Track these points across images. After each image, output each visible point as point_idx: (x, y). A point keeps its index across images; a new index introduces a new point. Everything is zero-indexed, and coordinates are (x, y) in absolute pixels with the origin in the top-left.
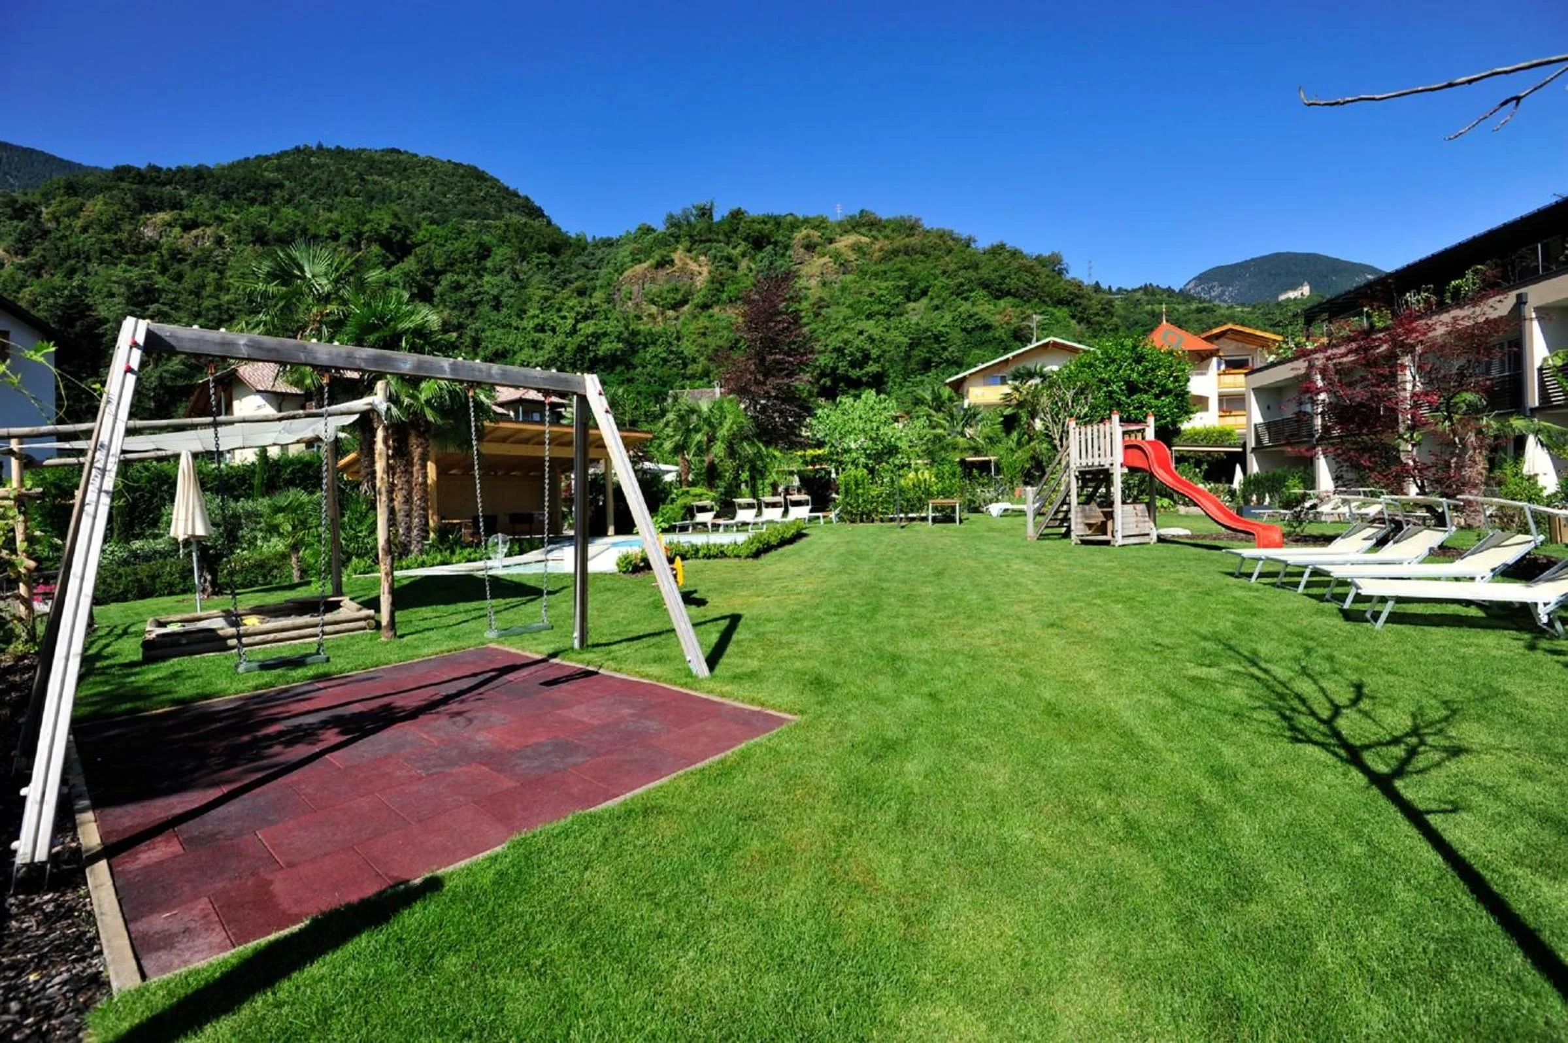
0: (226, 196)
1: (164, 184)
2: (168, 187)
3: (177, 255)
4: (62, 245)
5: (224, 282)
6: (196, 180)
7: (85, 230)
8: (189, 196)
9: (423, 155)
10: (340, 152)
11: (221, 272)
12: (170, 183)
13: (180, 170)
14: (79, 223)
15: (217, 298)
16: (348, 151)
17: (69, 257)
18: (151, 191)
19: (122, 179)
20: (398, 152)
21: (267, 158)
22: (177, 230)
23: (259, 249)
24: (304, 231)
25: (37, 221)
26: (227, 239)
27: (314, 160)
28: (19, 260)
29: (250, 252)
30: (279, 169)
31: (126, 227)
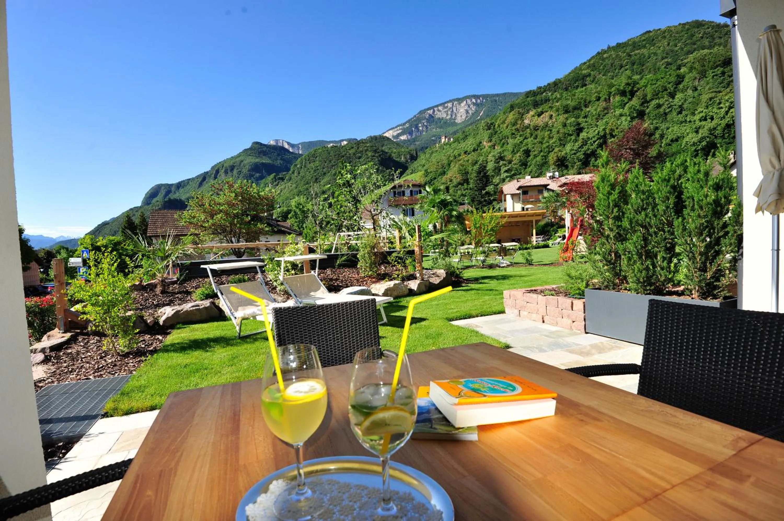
0: (566, 89)
1: (542, 93)
2: (544, 94)
3: (536, 128)
4: (500, 135)
5: (551, 135)
6: (555, 86)
7: (507, 127)
8: (552, 94)
9: (663, 27)
10: (619, 45)
11: (551, 131)
12: (545, 91)
13: (549, 84)
14: (505, 125)
15: (548, 142)
16: (623, 43)
17: (503, 139)
18: (538, 98)
19: (528, 97)
20: (650, 32)
21: (585, 63)
22: (537, 117)
23: (566, 115)
24: (585, 101)
25: (494, 129)
26: (554, 115)
27: (605, 56)
28: (490, 144)
29: (562, 118)
30: (589, 67)
31: (519, 122)
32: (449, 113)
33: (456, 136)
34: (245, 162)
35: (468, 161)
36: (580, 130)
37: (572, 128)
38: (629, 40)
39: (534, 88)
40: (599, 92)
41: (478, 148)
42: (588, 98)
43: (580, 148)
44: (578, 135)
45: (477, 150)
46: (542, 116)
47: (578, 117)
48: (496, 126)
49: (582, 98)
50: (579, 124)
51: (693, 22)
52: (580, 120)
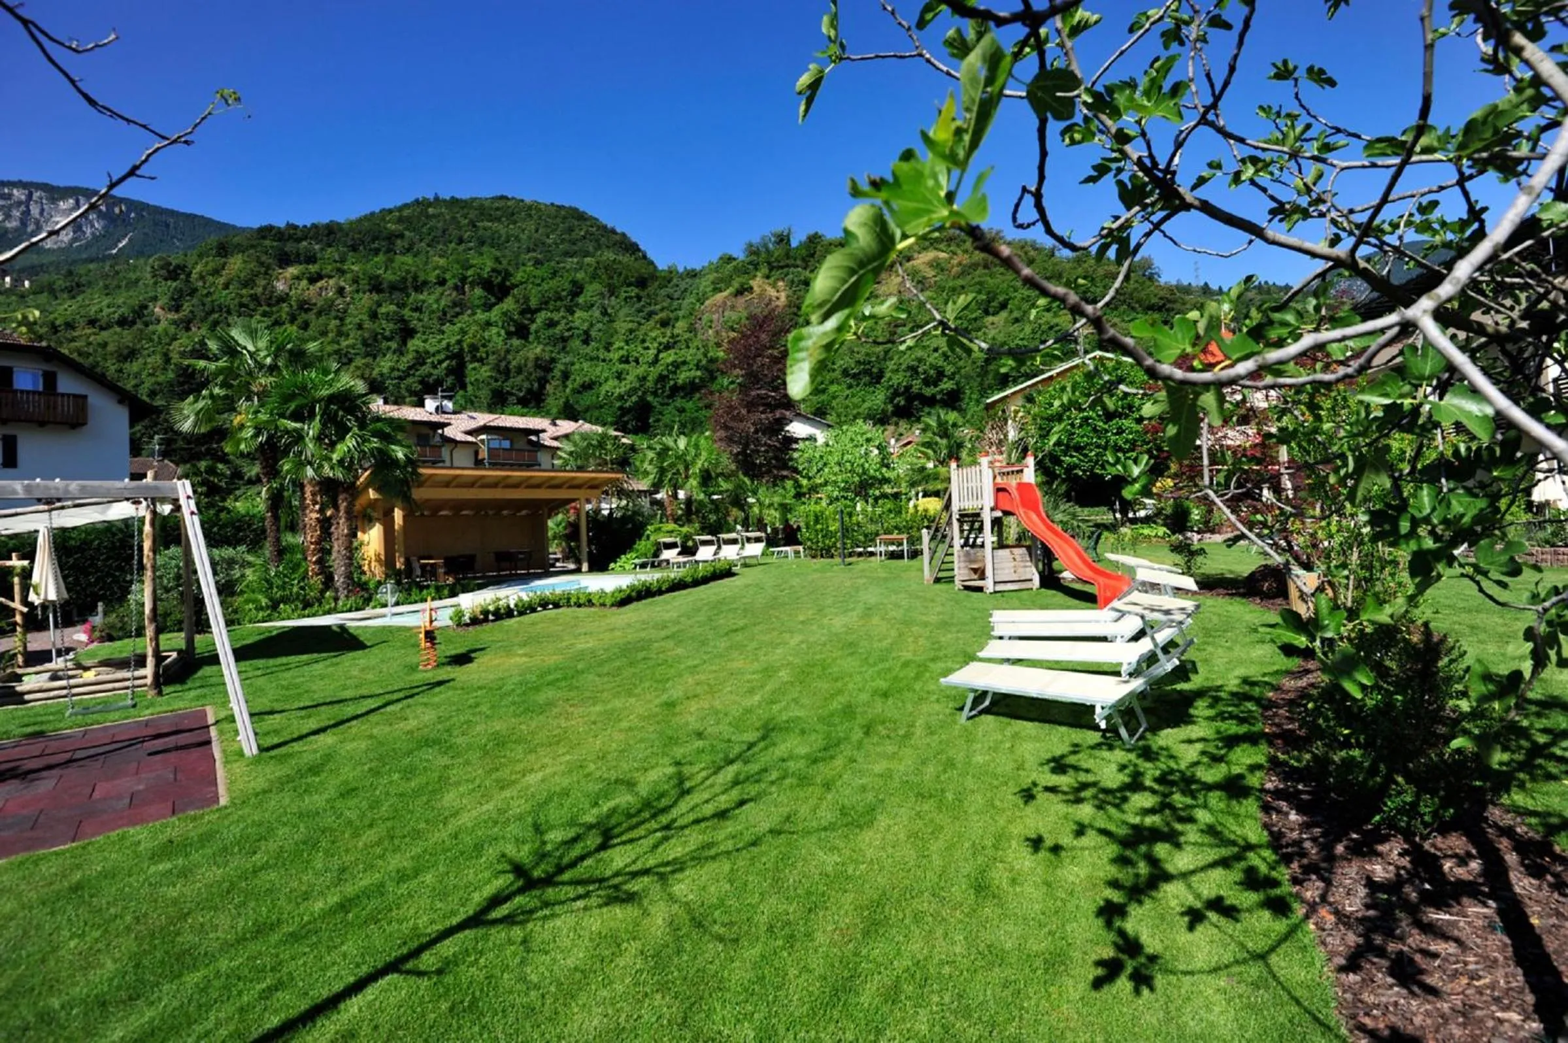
0: (354, 248)
1: (299, 240)
2: (305, 243)
3: (304, 306)
5: (345, 329)
6: (328, 235)
7: (227, 286)
8: (322, 249)
9: (528, 199)
10: (454, 201)
11: (342, 319)
12: (305, 238)
13: (314, 226)
14: (221, 281)
15: (338, 343)
16: (461, 201)
17: (212, 311)
18: (290, 247)
19: (264, 238)
20: (506, 198)
21: (390, 211)
22: (304, 283)
23: (375, 297)
24: (415, 278)
25: (187, 281)
26: (348, 289)
27: (431, 210)
28: (173, 316)
29: (367, 300)
30: (400, 220)
31: (260, 282)
35: (104, 345)
36: (407, 333)
37: (391, 326)
38: (474, 200)
39: (281, 224)
40: (445, 270)
41: (138, 316)
42: (422, 277)
43: (410, 368)
44: (404, 343)
45: (133, 323)
46: (318, 285)
47: (401, 306)
48: (194, 276)
49: (408, 272)
50: (402, 320)
51: (570, 208)
52: (407, 313)
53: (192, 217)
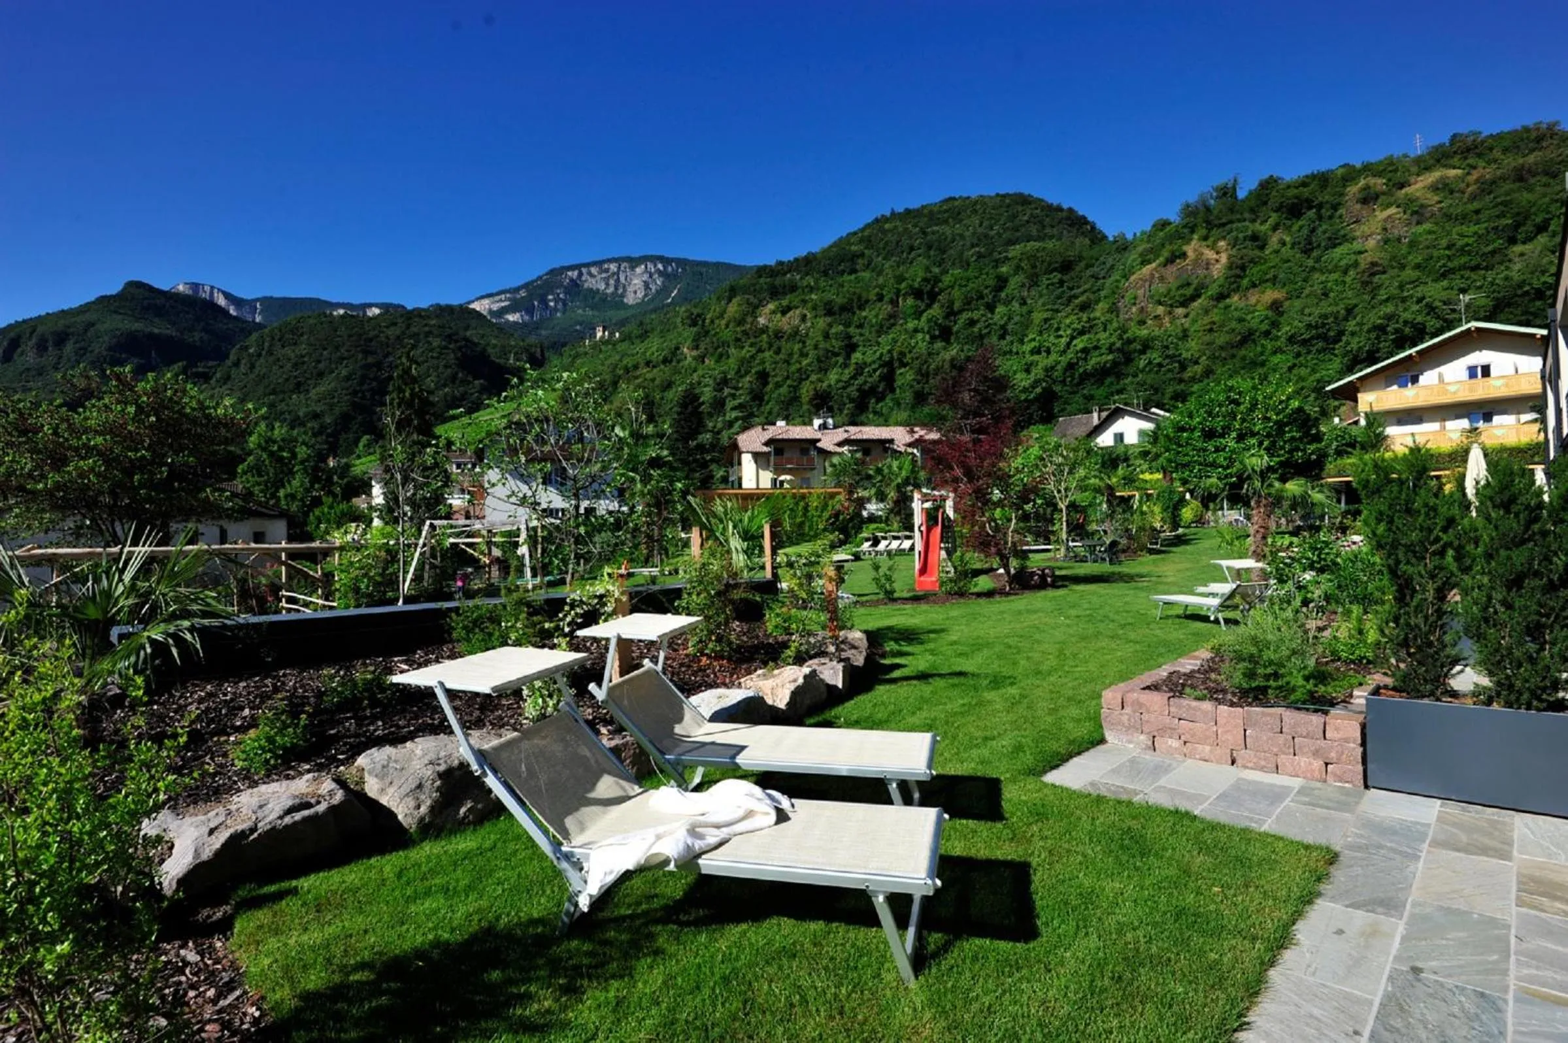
0: (825, 273)
1: (785, 274)
2: (788, 276)
3: (778, 334)
4: (715, 339)
5: (805, 350)
6: (806, 265)
7: (727, 326)
8: (801, 278)
9: (974, 195)
11: (804, 343)
12: (790, 271)
13: (796, 260)
14: (723, 322)
15: (800, 363)
16: (914, 210)
17: (718, 347)
18: (778, 281)
19: (760, 277)
20: (954, 199)
21: (855, 233)
22: (779, 315)
23: (829, 319)
24: (859, 298)
25: (703, 326)
26: (809, 315)
27: (887, 226)
28: (695, 353)
29: (822, 323)
30: (861, 241)
31: (749, 319)
32: (612, 282)
33: (626, 329)
34: (101, 327)
35: (653, 380)
36: (851, 348)
37: (840, 343)
38: (923, 207)
39: (771, 262)
40: (882, 287)
41: (672, 357)
42: (864, 295)
43: (851, 378)
44: (848, 357)
45: (671, 362)
46: (788, 315)
47: (847, 325)
48: (707, 321)
49: (854, 293)
50: (849, 337)
51: (1015, 194)
52: (852, 330)
53: (718, 265)
